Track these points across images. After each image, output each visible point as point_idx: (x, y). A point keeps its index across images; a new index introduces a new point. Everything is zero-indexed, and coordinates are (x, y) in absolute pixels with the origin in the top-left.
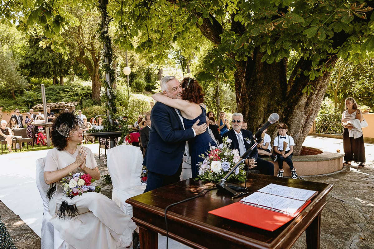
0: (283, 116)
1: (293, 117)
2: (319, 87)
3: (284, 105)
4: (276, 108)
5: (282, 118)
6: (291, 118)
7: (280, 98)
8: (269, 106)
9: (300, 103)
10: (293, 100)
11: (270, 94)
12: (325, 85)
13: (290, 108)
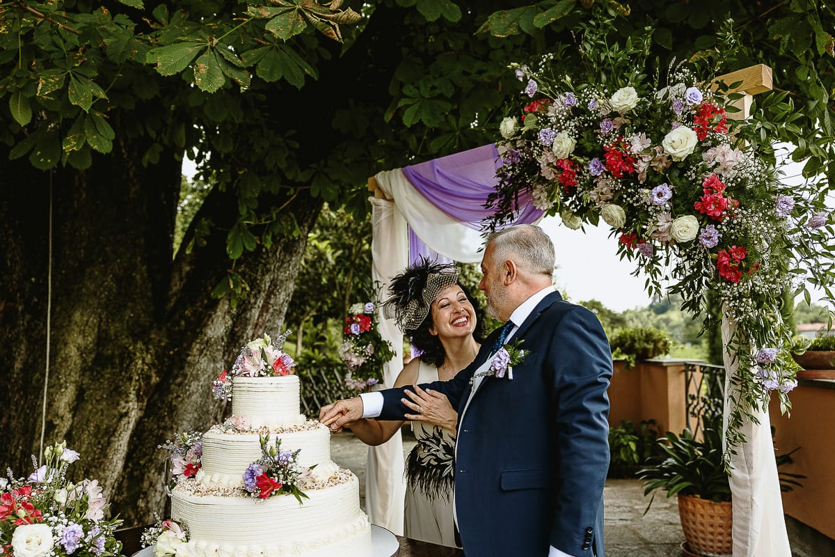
0: (150, 377)
1: (186, 381)
2: (268, 284)
3: (157, 338)
4: (127, 348)
5: (148, 384)
6: (180, 385)
7: (144, 312)
8: (102, 340)
9: (210, 333)
10: (186, 323)
11: (109, 300)
12: (287, 280)
13: (176, 349)
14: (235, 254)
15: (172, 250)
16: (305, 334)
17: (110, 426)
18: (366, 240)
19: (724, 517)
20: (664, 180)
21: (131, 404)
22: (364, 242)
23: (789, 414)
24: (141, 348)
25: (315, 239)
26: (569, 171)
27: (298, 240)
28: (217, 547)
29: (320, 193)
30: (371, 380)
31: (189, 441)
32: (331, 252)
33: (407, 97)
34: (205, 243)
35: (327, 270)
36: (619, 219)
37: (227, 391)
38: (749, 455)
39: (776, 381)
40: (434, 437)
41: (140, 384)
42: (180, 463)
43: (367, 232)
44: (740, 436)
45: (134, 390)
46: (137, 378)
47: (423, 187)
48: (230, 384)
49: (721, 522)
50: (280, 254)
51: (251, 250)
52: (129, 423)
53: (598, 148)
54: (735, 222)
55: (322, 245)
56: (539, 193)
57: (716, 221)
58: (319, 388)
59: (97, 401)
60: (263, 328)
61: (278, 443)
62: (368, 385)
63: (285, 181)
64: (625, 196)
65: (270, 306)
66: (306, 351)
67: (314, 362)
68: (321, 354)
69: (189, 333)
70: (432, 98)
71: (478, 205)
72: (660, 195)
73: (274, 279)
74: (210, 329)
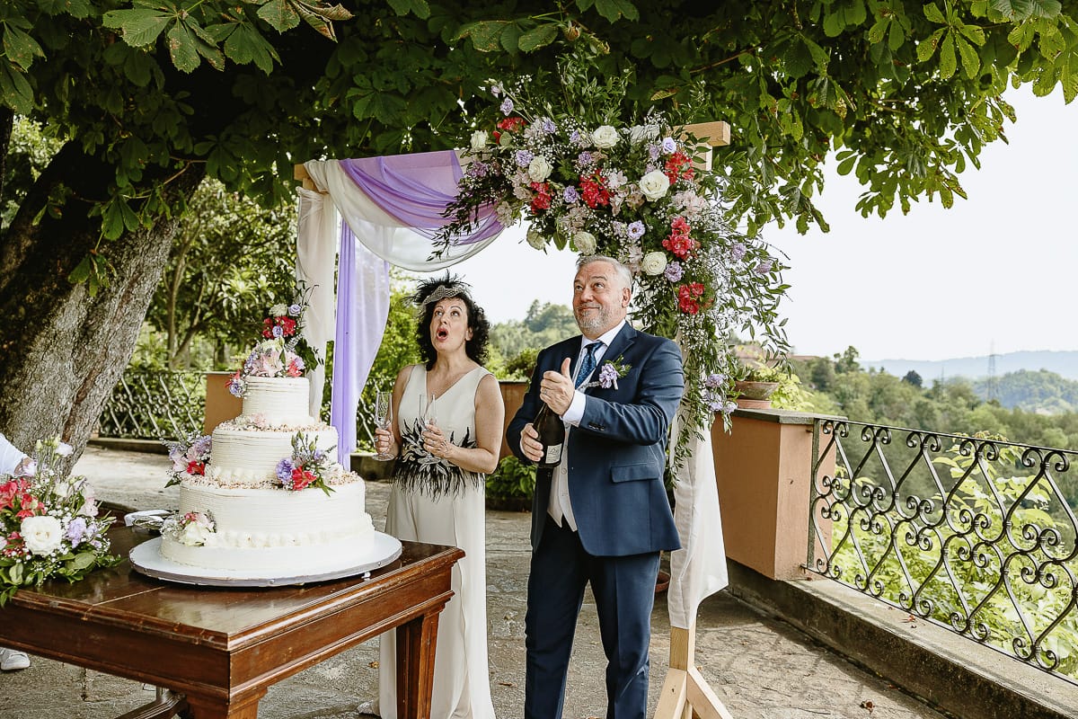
1: (26, 383)
2: (133, 271)
9: (59, 324)
10: (26, 310)
12: (154, 267)
13: (11, 343)
14: (111, 234)
34: (59, 214)
36: (591, 246)
50: (150, 235)
65: (132, 296)
69: (31, 323)
70: (384, 92)
73: (139, 265)
74: (60, 320)
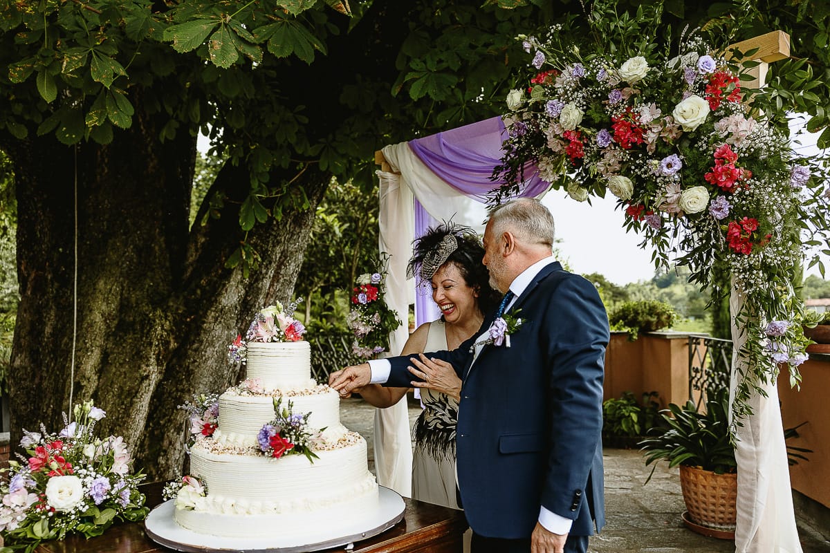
0: (168, 343)
1: (202, 347)
2: (278, 256)
3: (175, 306)
4: (147, 315)
5: (166, 349)
6: (196, 350)
7: (162, 281)
8: (124, 307)
9: (224, 301)
10: (201, 292)
11: (130, 270)
12: (296, 252)
13: (192, 317)
14: (247, 226)
15: (188, 223)
16: (313, 304)
17: (133, 388)
18: (372, 213)
19: (727, 489)
20: (674, 151)
21: (151, 367)
22: (370, 215)
23: (799, 388)
24: (160, 315)
25: (322, 212)
26: (576, 143)
27: (307, 213)
28: (233, 502)
29: (329, 167)
30: (378, 348)
31: (206, 402)
32: (338, 226)
33: (415, 71)
34: (219, 215)
35: (334, 242)
36: (627, 190)
37: (241, 356)
38: (756, 427)
39: (785, 354)
40: (440, 401)
41: (160, 349)
42: (198, 422)
43: (374, 206)
44: (746, 408)
45: (154, 354)
46: (157, 343)
47: (429, 160)
48: (245, 349)
49: (724, 493)
50: (290, 226)
51: (263, 222)
52: (150, 385)
53: (606, 119)
54: (747, 193)
55: (330, 219)
56: (545, 165)
57: (727, 192)
58: (327, 356)
59: (121, 364)
60: (274, 297)
61: (290, 405)
62: (374, 353)
63: (295, 155)
64: (633, 167)
65: (280, 276)
66: (314, 320)
67: (321, 330)
68: (329, 324)
69: (205, 302)
70: (438, 72)
71: (484, 178)
72: (669, 166)
73: (284, 251)
74: (225, 298)
